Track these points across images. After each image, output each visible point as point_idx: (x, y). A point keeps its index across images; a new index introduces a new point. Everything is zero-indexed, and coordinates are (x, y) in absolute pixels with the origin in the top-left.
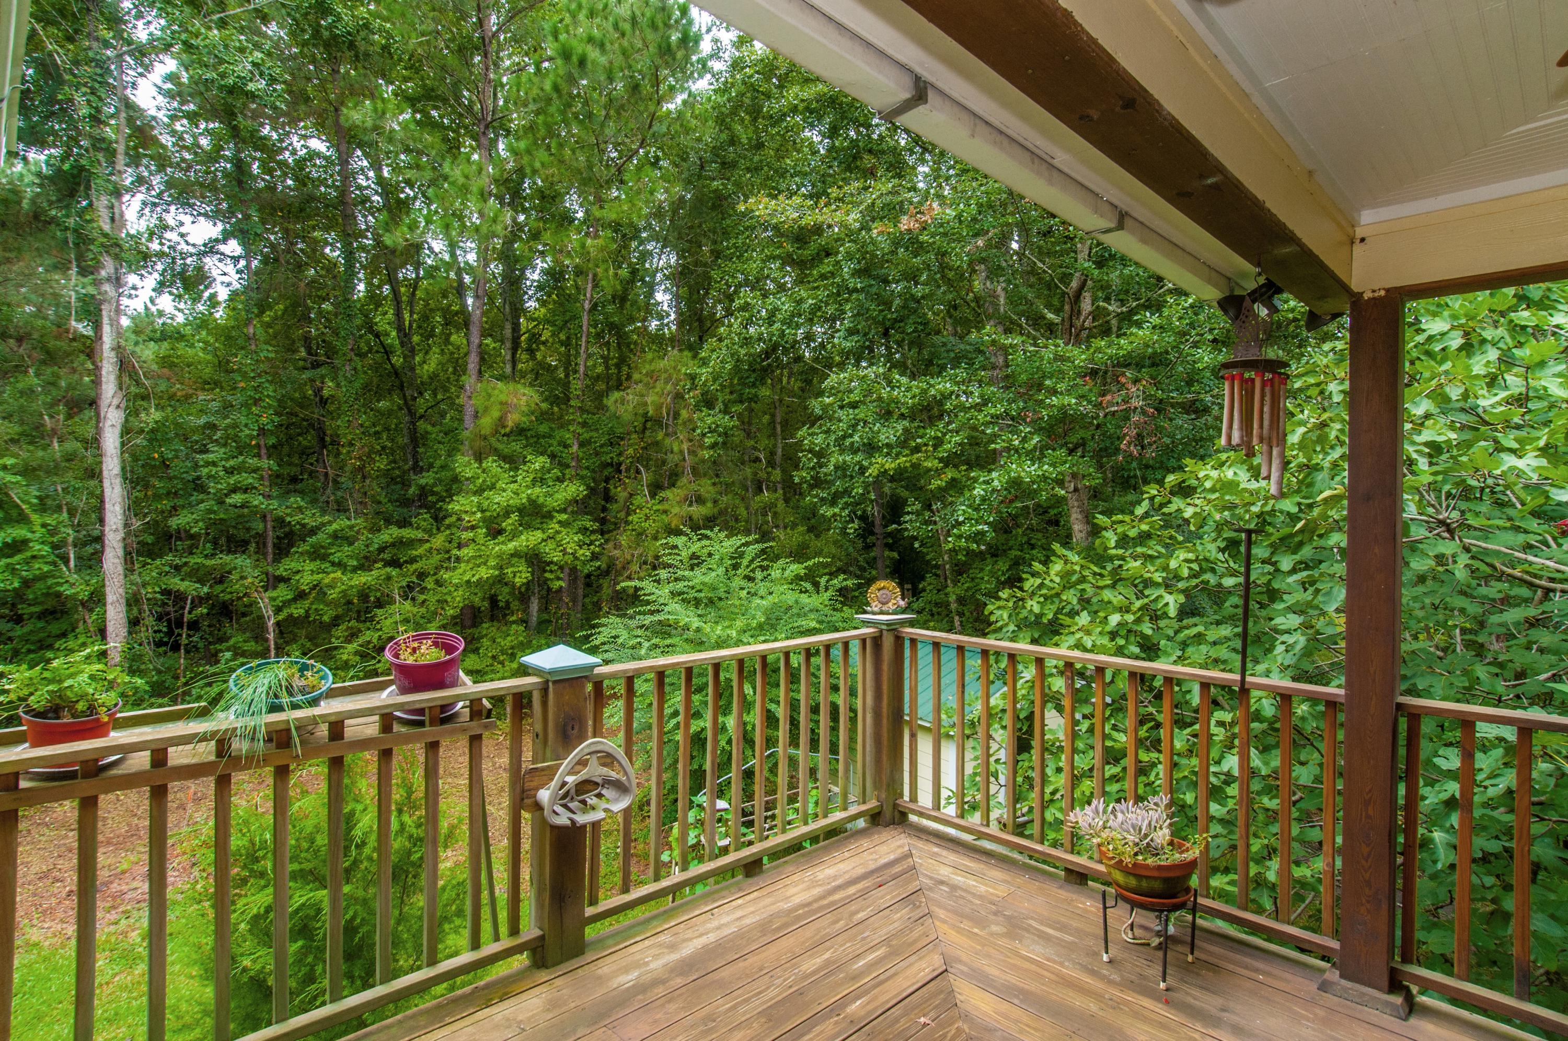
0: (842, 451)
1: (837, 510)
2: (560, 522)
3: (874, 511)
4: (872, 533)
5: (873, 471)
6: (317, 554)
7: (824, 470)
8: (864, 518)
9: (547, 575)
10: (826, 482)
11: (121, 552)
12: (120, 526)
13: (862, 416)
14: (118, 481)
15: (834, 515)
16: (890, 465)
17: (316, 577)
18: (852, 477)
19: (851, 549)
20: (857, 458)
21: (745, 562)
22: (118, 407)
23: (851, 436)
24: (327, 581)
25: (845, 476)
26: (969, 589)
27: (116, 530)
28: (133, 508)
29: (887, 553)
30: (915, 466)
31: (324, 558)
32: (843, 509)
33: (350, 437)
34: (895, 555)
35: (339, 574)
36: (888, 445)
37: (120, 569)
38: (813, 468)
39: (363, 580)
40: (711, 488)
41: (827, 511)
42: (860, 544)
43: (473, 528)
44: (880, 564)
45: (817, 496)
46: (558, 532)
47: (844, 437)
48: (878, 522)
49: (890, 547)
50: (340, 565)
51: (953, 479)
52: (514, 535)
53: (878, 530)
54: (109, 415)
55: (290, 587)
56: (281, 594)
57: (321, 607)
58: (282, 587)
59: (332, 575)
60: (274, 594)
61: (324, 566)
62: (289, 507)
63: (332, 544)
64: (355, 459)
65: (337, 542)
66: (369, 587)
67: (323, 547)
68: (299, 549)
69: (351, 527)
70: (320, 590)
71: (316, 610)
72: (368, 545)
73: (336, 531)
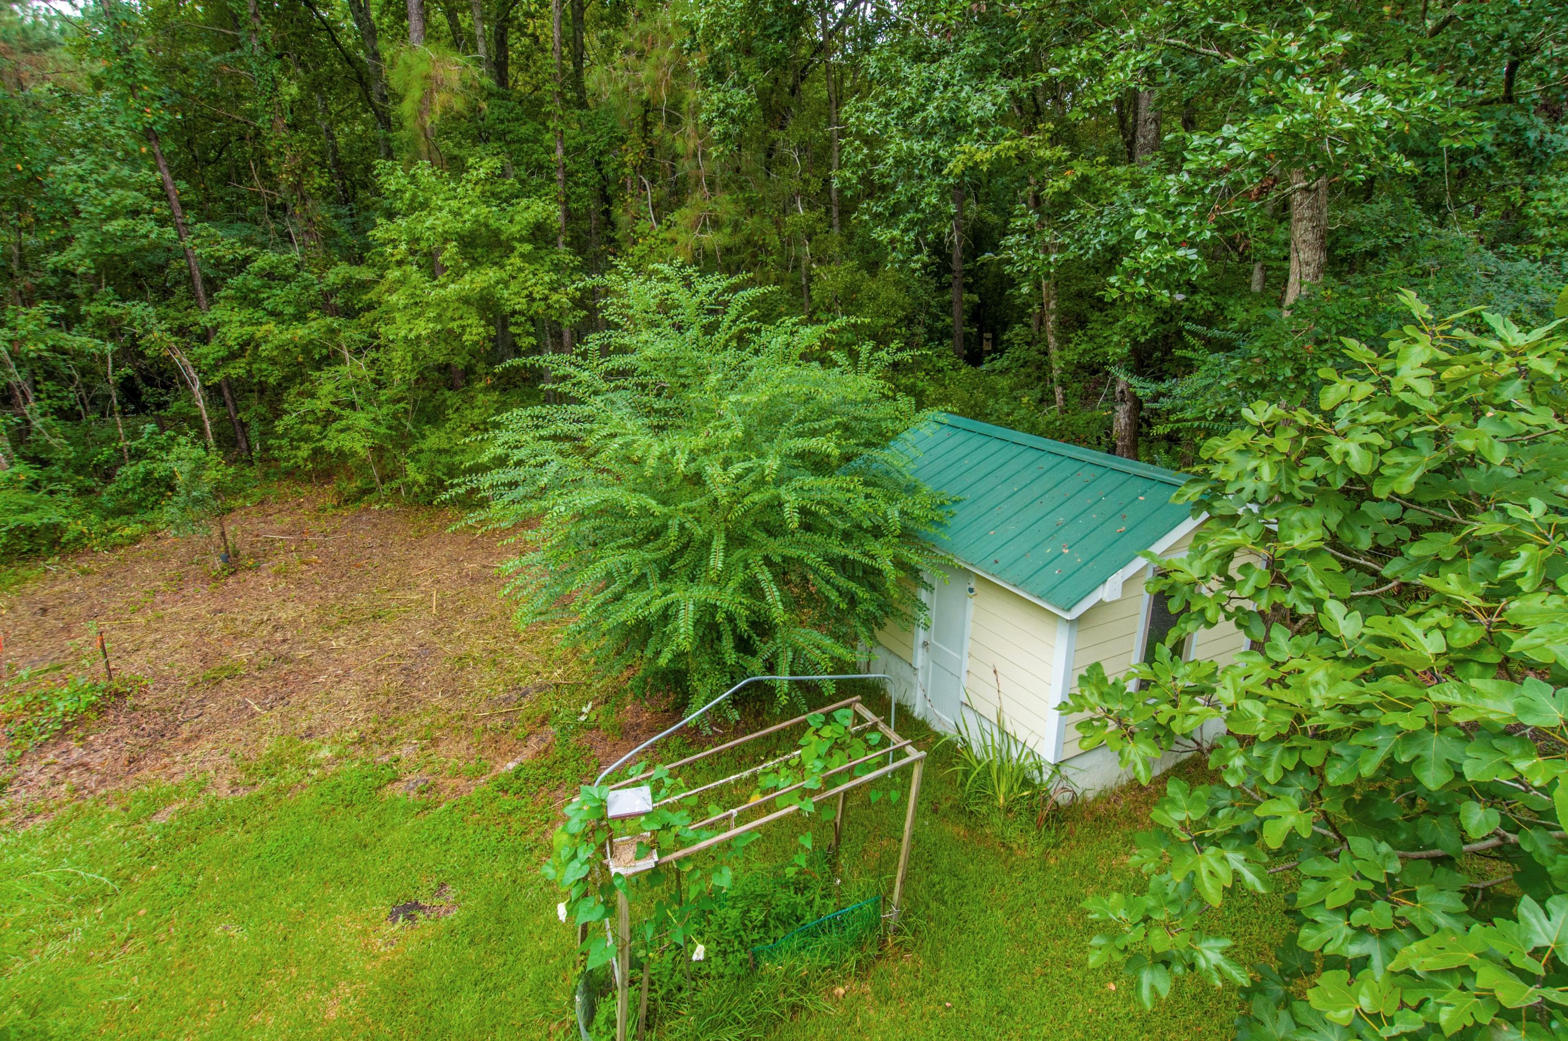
0: (907, 136)
1: (896, 233)
2: (522, 256)
3: (953, 236)
4: (949, 270)
5: (955, 165)
6: (248, 299)
7: (880, 168)
8: (938, 248)
9: (512, 329)
10: (883, 188)
13: (943, 74)
15: (892, 241)
16: (984, 154)
17: (248, 329)
18: (921, 177)
19: (920, 292)
20: (931, 146)
21: (726, 321)
23: (923, 107)
24: (259, 335)
25: (910, 176)
26: (1085, 351)
29: (966, 296)
30: (1022, 158)
31: (257, 304)
32: (905, 231)
33: (276, 142)
34: (976, 298)
35: (271, 325)
36: (982, 123)
38: (862, 164)
39: (300, 333)
40: (731, 207)
41: (882, 235)
42: (933, 284)
43: (400, 263)
44: (956, 309)
45: (868, 210)
46: (521, 270)
47: (912, 111)
48: (957, 253)
49: (969, 288)
50: (274, 314)
51: (1085, 179)
52: (459, 274)
53: (956, 266)
55: (222, 342)
56: (212, 351)
57: (264, 366)
58: (214, 342)
59: (265, 327)
60: (204, 350)
61: (256, 315)
62: (199, 236)
63: (264, 286)
64: (287, 172)
65: (273, 284)
66: (311, 342)
67: (252, 291)
68: (222, 294)
69: (284, 263)
70: (257, 346)
71: (260, 370)
72: (306, 288)
73: (263, 269)
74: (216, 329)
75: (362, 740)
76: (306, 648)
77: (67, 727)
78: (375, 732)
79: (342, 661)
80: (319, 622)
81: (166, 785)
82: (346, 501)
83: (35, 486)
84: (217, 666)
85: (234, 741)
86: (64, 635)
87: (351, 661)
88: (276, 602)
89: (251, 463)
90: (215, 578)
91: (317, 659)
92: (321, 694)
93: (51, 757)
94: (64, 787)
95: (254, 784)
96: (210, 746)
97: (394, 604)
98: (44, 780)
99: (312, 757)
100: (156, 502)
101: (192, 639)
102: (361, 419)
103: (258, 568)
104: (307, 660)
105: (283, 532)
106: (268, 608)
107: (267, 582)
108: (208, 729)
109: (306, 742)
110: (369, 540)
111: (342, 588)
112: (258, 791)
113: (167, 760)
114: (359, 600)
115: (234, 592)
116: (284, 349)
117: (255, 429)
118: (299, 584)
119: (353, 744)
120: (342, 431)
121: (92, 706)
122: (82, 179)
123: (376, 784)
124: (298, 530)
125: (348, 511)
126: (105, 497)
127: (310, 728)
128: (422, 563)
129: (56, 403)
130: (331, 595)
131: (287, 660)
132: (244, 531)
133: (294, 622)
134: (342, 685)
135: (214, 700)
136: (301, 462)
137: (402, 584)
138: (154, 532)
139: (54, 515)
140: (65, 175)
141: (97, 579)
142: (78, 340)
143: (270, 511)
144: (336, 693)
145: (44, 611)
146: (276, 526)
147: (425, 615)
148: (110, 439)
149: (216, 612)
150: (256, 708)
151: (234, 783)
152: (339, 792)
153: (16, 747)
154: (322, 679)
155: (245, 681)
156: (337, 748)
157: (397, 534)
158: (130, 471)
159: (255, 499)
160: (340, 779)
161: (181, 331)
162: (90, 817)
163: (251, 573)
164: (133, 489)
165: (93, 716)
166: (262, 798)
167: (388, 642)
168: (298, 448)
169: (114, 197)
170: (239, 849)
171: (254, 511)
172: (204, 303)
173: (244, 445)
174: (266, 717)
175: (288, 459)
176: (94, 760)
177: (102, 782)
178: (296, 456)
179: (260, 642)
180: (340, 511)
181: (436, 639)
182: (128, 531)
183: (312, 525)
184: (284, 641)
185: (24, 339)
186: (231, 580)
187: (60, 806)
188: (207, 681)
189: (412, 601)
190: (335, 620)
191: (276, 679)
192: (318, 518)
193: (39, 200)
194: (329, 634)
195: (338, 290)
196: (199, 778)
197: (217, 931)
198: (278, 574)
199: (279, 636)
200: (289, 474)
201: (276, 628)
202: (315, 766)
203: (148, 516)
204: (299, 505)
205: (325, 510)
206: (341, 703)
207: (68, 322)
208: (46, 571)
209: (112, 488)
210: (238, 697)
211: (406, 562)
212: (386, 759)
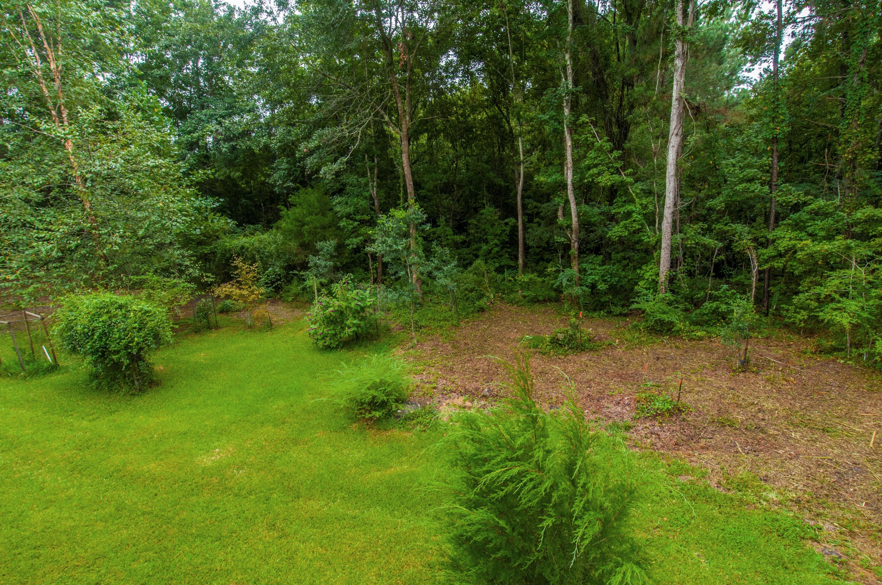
6: (798, 226)
11: (670, 220)
12: (672, 205)
14: (672, 179)
17: (793, 242)
22: (677, 134)
24: (799, 246)
27: (669, 208)
28: (680, 195)
31: (803, 229)
33: (847, 136)
35: (809, 242)
37: (669, 230)
39: (826, 247)
50: (811, 235)
54: (672, 140)
55: (775, 248)
56: (769, 251)
57: (795, 264)
58: (771, 248)
59: (804, 242)
60: (764, 251)
61: (800, 235)
62: (781, 191)
63: (810, 219)
64: (848, 153)
65: (816, 218)
66: (831, 253)
67: (802, 221)
68: (785, 222)
69: (828, 206)
70: (795, 252)
71: (791, 265)
72: (837, 222)
73: (814, 210)
74: (774, 241)
75: (798, 502)
76: (775, 429)
77: (657, 415)
78: (808, 502)
79: (795, 448)
80: (786, 418)
81: (688, 465)
82: (821, 352)
83: (670, 304)
84: (725, 416)
85: (724, 461)
86: (663, 372)
87: (802, 450)
88: (763, 396)
89: (767, 315)
90: (734, 371)
91: (781, 439)
92: (778, 460)
93: (648, 425)
94: (649, 441)
95: (729, 490)
96: (712, 456)
97: (839, 427)
98: (643, 433)
99: (764, 494)
100: (715, 323)
101: (716, 398)
102: (852, 305)
103: (757, 373)
104: (774, 436)
105: (776, 358)
106: (758, 397)
107: (761, 383)
108: (713, 447)
109: (763, 483)
110: (831, 380)
111: (806, 403)
112: (730, 494)
113: (690, 452)
114: (815, 415)
115: (742, 382)
116: (811, 256)
117: (776, 297)
118: (779, 391)
119: (792, 501)
120: (835, 309)
121: (668, 410)
122: (734, 166)
123: (802, 534)
124: (785, 359)
125: (821, 358)
126: (693, 315)
127: (767, 476)
128: (868, 409)
129: (689, 268)
130: (798, 405)
131: (762, 431)
132: (755, 351)
133: (771, 412)
134: (793, 462)
135: (719, 433)
136: (797, 321)
137: (848, 416)
138: (710, 337)
139: (673, 318)
140: (727, 165)
141: (680, 352)
142: (707, 240)
143: (771, 344)
144: (787, 464)
145: (658, 359)
146: (773, 353)
147: (862, 444)
148: (703, 288)
149: (731, 388)
150: (740, 449)
151: (719, 483)
152: (777, 524)
153: (638, 414)
154: (781, 451)
155: (737, 432)
156: (781, 498)
157: (853, 383)
158: (708, 305)
159: (764, 335)
160: (779, 517)
161: (755, 240)
162: (655, 460)
163: (753, 375)
164: (707, 314)
165: (667, 415)
166: (732, 500)
167: (830, 450)
168: (798, 313)
169: (745, 173)
170: (713, 519)
171: (762, 341)
172: (771, 226)
173: (765, 304)
174: (744, 457)
175: (790, 318)
176: (663, 436)
177: (663, 447)
178: (795, 317)
179: (750, 414)
180: (815, 357)
181: (869, 465)
182: (699, 334)
183: (795, 359)
184: (763, 420)
185: (688, 239)
186: (741, 375)
187: (646, 448)
188: (719, 423)
189: (854, 431)
190: (797, 421)
191: (753, 438)
192: (799, 357)
193: (713, 176)
194: (791, 428)
195: (859, 223)
196: (704, 470)
197: (695, 554)
198: (768, 380)
199: (760, 415)
200: (787, 326)
201: (760, 410)
202: (765, 500)
203: (709, 329)
204: (789, 346)
205: (805, 353)
206: (788, 471)
207: (705, 232)
208: (663, 341)
209: (698, 311)
210: (732, 438)
211: (856, 404)
212: (812, 523)
